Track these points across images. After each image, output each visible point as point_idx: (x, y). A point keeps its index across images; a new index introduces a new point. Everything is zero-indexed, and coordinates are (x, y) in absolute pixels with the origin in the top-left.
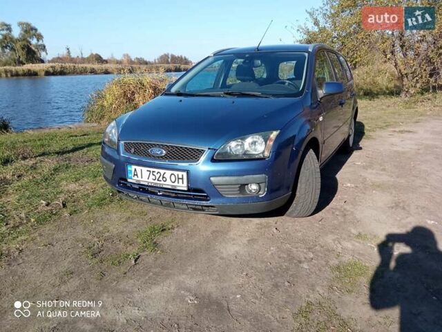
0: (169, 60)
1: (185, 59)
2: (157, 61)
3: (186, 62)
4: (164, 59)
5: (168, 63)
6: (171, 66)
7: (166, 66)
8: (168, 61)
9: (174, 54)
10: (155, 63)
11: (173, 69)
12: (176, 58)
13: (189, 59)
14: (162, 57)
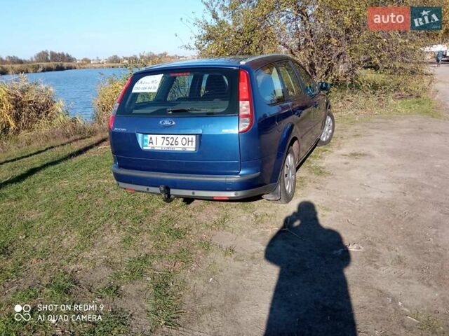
0: (49, 58)
1: (68, 56)
2: (34, 60)
3: (70, 59)
4: (43, 56)
5: (47, 61)
6: (52, 64)
7: (45, 64)
8: (47, 58)
9: (54, 51)
10: (32, 62)
11: (54, 67)
12: (56, 55)
13: (73, 56)
14: (39, 55)
